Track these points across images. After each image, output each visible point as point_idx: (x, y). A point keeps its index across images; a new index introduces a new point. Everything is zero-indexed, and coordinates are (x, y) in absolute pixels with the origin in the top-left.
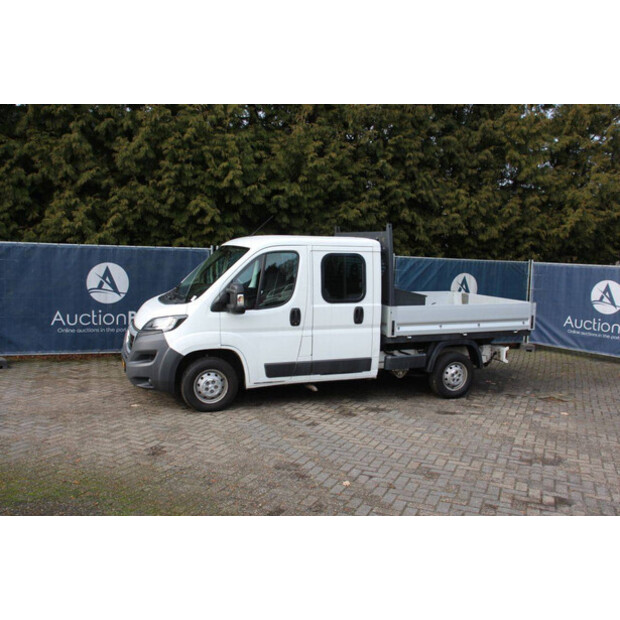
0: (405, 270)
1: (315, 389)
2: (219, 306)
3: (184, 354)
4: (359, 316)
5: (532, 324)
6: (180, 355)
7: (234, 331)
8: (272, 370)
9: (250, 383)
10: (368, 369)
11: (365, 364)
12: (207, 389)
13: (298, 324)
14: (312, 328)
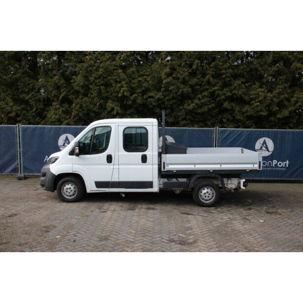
0: (224, 136)
1: (124, 196)
2: (72, 153)
3: (56, 174)
4: (144, 159)
5: (260, 166)
6: (54, 175)
7: (78, 164)
8: (99, 184)
9: (88, 191)
10: (152, 187)
11: (150, 184)
12: (67, 191)
13: (111, 162)
14: (119, 165)
